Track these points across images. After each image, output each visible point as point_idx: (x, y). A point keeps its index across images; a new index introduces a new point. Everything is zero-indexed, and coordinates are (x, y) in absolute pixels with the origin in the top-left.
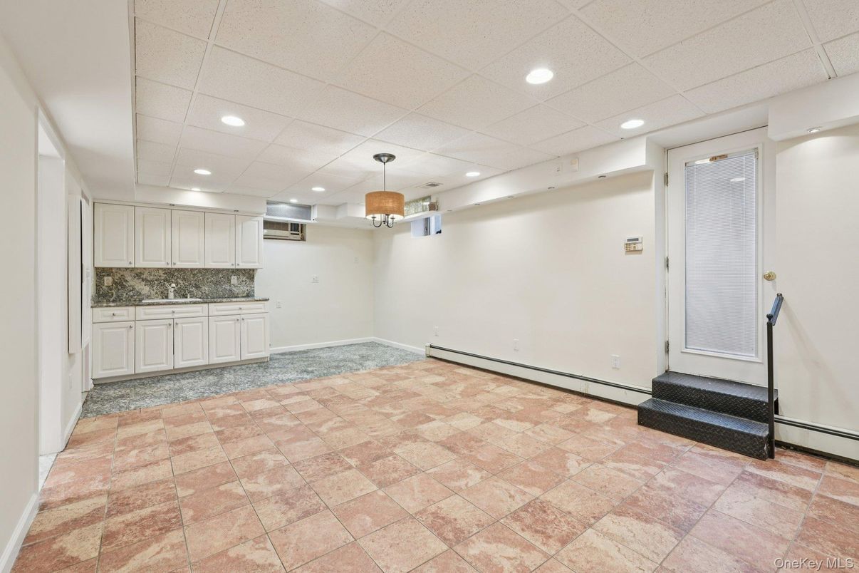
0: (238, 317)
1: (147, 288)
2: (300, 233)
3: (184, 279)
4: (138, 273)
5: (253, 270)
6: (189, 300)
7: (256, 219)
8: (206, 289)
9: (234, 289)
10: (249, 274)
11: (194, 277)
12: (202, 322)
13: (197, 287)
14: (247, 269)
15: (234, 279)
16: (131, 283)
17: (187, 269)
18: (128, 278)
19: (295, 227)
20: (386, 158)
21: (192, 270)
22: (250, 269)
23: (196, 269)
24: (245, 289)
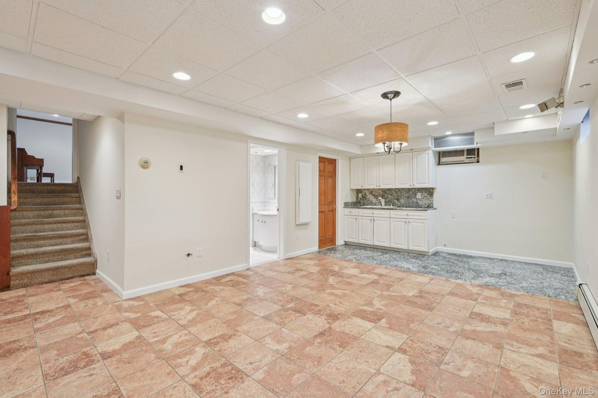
0: (407, 220)
1: (375, 200)
2: (476, 156)
3: (391, 195)
4: (371, 191)
5: (433, 189)
6: (391, 207)
7: (426, 152)
8: (402, 201)
9: (419, 201)
10: (430, 192)
11: (396, 194)
12: (386, 221)
13: (398, 200)
14: (428, 188)
15: (419, 195)
16: (369, 197)
17: (393, 189)
18: (367, 194)
19: (470, 152)
20: (392, 95)
21: (395, 189)
22: (430, 188)
23: (397, 189)
24: (426, 202)
